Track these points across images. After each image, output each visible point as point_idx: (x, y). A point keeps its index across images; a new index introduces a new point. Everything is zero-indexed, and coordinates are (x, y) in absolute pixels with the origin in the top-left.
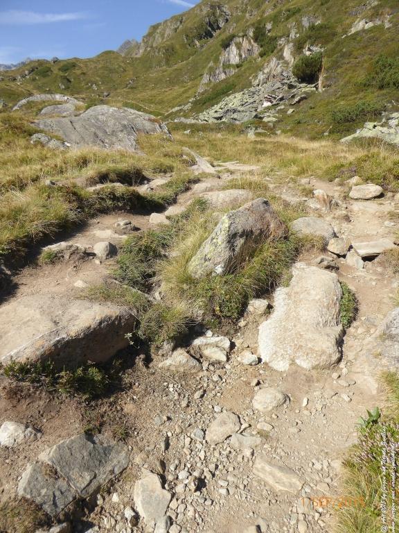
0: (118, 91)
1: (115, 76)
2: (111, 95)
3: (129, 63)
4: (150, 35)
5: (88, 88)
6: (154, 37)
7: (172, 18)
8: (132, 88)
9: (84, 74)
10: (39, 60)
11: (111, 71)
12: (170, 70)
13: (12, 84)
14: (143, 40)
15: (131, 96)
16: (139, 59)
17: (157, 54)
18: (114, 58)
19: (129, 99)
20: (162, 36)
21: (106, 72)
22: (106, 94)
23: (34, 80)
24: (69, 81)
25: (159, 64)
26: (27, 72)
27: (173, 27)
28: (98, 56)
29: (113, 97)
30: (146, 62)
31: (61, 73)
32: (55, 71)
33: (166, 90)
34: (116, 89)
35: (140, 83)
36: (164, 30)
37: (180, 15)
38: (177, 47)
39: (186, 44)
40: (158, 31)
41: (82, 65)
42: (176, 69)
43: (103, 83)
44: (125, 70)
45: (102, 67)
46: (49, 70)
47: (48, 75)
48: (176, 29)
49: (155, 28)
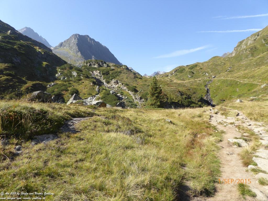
0: (221, 74)
1: (219, 68)
2: (217, 76)
3: (227, 60)
4: (238, 46)
5: (203, 75)
6: (241, 47)
7: (252, 35)
8: (230, 71)
9: (201, 69)
10: (179, 66)
11: (216, 65)
12: (255, 59)
13: (166, 78)
14: (235, 49)
15: (230, 76)
16: (233, 57)
17: (245, 52)
18: (218, 59)
19: (229, 78)
20: (246, 45)
21: (214, 66)
22: (213, 76)
23: (176, 75)
24: (193, 73)
25: (247, 57)
26: (173, 72)
27: (253, 39)
28: (210, 60)
29: (218, 78)
30: (238, 58)
31: (189, 70)
32: (187, 69)
33: (255, 69)
34: (220, 73)
35: (236, 68)
36: (247, 42)
37: (257, 33)
38: (258, 46)
39: (264, 44)
40: (243, 43)
41: (200, 65)
42: (260, 58)
43: (212, 72)
44: (225, 64)
45: (212, 64)
46: (184, 69)
47: (183, 72)
48: (255, 40)
49: (241, 43)
